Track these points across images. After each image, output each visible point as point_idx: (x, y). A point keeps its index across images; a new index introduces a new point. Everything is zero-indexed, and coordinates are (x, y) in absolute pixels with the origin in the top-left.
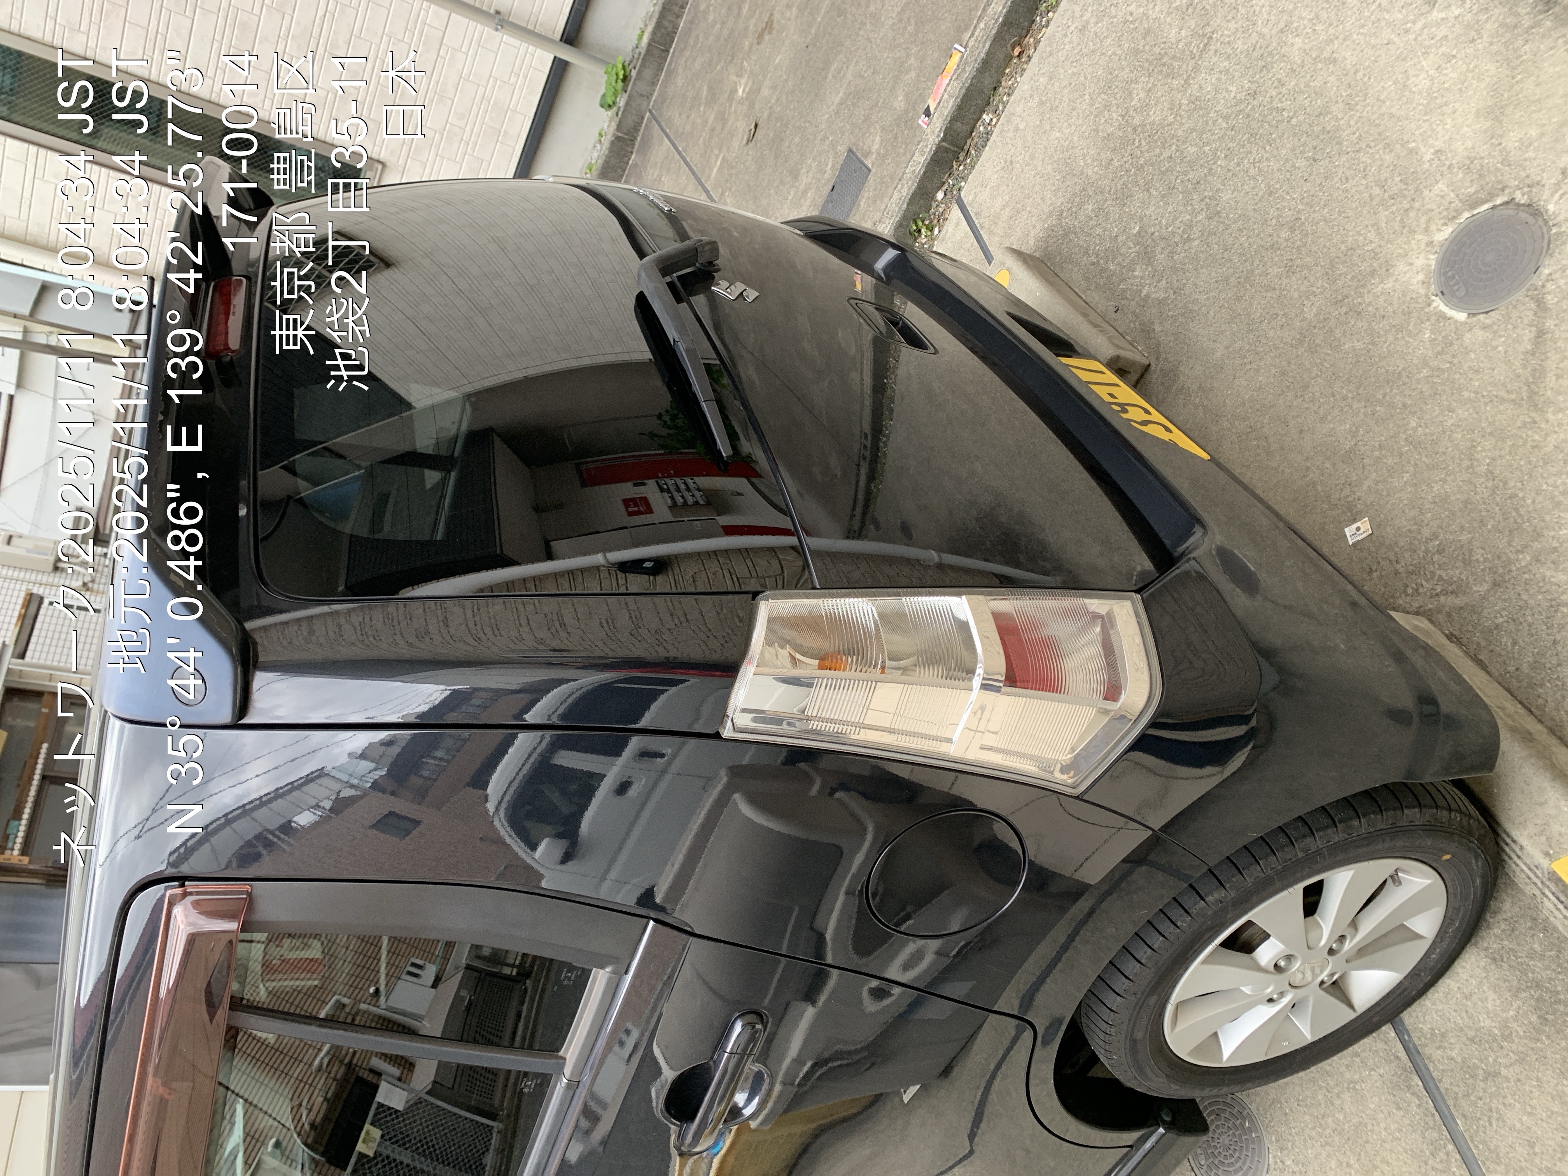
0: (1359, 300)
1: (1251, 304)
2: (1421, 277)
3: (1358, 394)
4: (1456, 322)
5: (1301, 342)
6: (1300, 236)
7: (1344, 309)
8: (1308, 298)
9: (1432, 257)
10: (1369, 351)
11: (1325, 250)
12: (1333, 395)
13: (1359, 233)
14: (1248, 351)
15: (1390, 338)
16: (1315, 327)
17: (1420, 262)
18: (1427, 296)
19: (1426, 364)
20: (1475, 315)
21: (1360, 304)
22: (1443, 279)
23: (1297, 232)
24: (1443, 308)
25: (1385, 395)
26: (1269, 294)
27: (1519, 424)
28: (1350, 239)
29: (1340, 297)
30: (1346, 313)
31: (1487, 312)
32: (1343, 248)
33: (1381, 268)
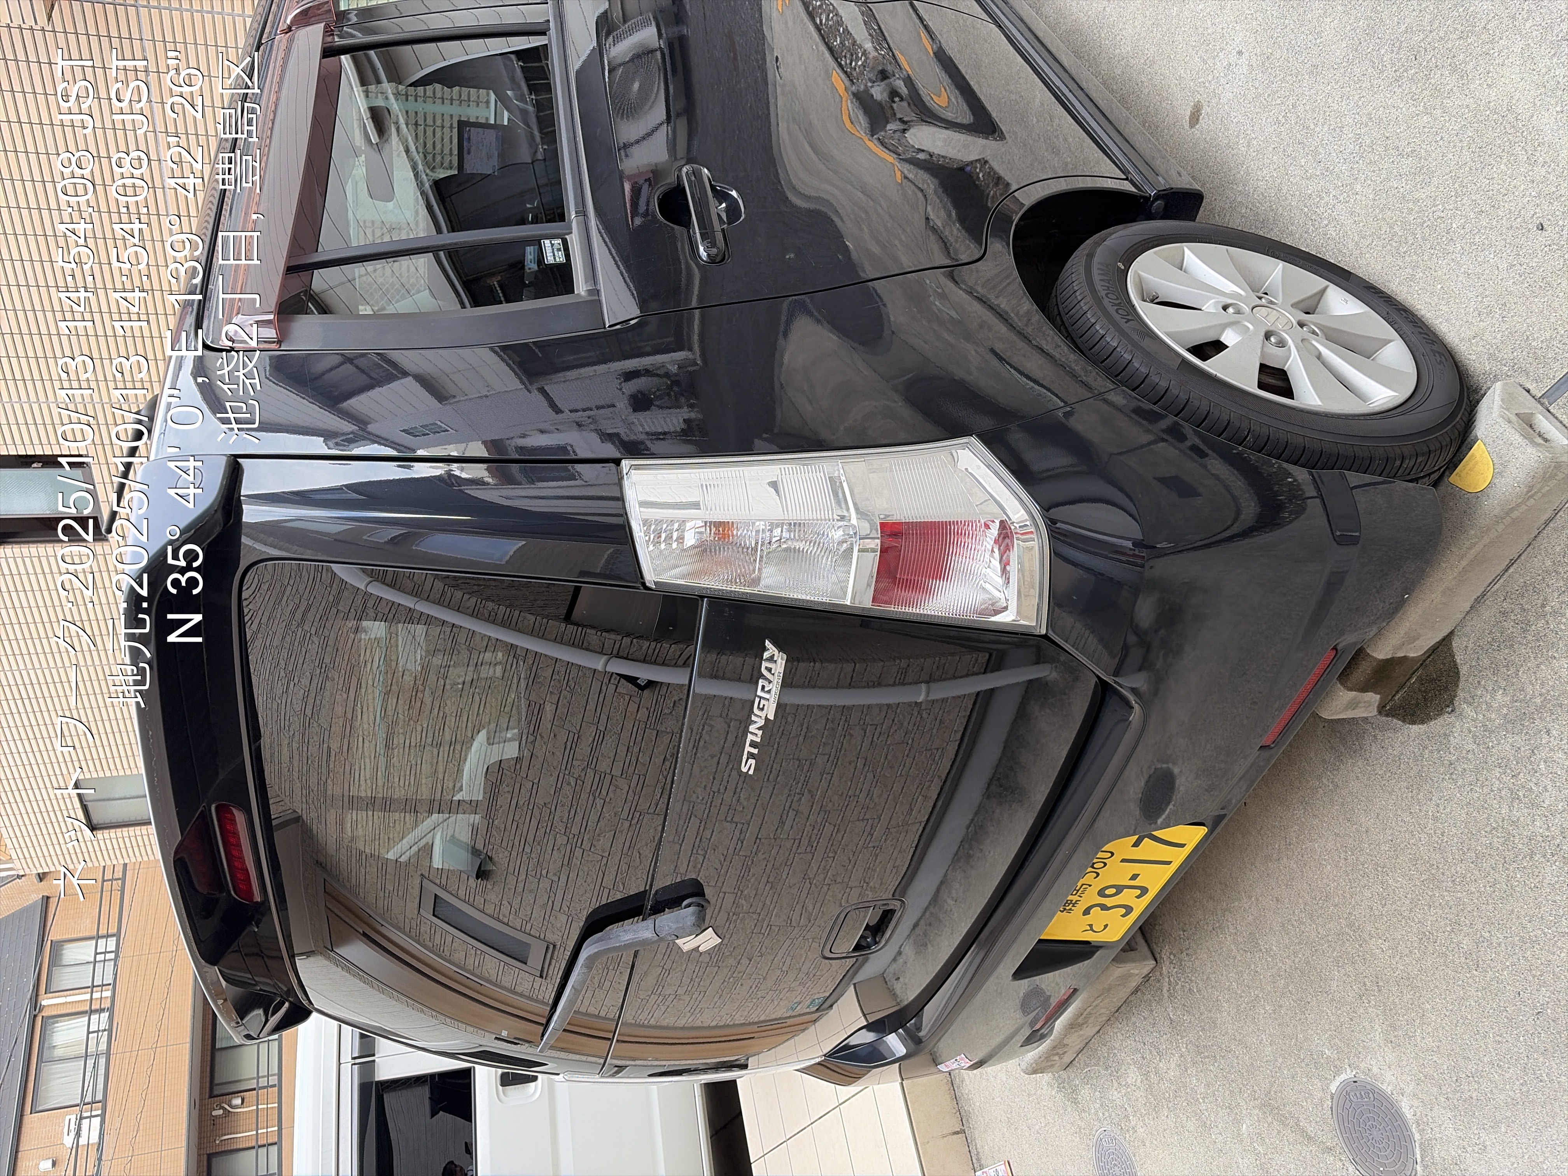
0: (1373, 1002)
1: (1403, 875)
2: (1375, 1070)
3: (1296, 968)
5: (1351, 925)
6: (1457, 961)
7: (1368, 984)
8: (1390, 948)
9: (1390, 1088)
10: (1327, 993)
11: (1432, 986)
12: (1300, 943)
13: (1436, 1030)
14: (1357, 859)
15: (1333, 1018)
16: (1361, 946)
17: (1388, 1076)
18: (1357, 1067)
19: (1306, 1039)
20: (1332, 1098)
21: (1369, 1002)
22: (1368, 1087)
23: (1463, 960)
24: (1343, 1077)
25: (1290, 992)
26: (1408, 902)
27: (1256, 1088)
28: (1433, 1018)
29: (1381, 984)
30: (1365, 984)
31: (1332, 1108)
32: (1428, 1006)
33: (1395, 1037)
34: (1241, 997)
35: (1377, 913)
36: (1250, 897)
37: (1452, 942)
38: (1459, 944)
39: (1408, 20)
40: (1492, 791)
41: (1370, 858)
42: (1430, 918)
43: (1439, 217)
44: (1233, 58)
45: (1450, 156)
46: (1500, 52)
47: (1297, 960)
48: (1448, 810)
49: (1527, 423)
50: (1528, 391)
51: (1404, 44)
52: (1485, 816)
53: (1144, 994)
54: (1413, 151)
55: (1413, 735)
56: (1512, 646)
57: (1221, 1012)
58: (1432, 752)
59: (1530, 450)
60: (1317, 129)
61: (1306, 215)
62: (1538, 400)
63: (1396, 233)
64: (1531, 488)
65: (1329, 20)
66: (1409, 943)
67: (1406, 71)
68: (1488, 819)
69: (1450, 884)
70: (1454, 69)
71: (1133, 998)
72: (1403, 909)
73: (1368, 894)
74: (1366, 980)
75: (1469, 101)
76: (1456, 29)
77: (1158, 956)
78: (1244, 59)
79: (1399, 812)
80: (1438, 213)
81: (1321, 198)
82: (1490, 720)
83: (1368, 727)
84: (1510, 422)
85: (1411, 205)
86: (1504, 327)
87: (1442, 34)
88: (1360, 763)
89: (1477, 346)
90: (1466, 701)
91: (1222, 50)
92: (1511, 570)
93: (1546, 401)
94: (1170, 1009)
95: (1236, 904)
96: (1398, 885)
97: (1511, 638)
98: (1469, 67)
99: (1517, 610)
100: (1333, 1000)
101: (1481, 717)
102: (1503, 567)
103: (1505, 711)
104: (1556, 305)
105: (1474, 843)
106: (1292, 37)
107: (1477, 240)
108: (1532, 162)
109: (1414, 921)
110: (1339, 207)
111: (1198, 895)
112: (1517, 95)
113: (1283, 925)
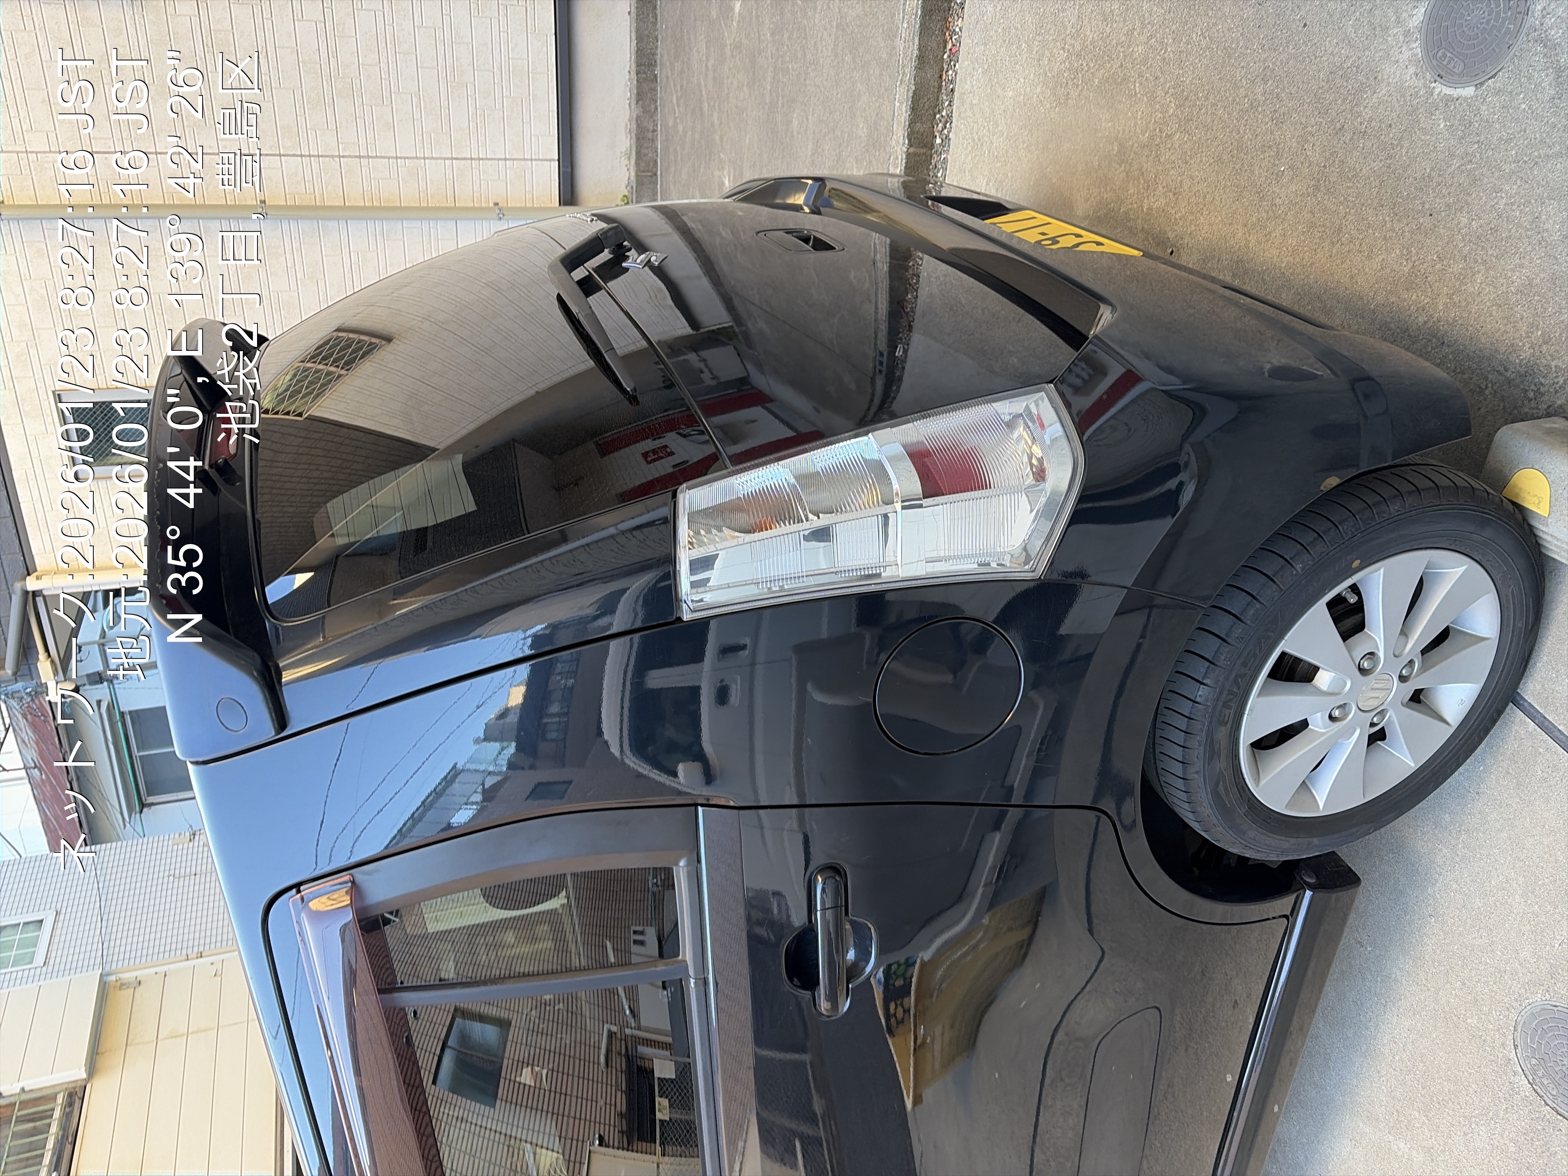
2: (1412, 70)
4: (1466, 99)
5: (1317, 188)
7: (1348, 137)
9: (1415, 45)
10: (1389, 167)
15: (1406, 144)
17: (1406, 54)
18: (1425, 86)
19: (1452, 155)
20: (1482, 84)
21: (1361, 123)
22: (1435, 62)
24: (1447, 91)
29: (1338, 126)
30: (1350, 140)
31: (1494, 75)
33: (1368, 79)
35: (1291, 173)
72: (1272, 154)
74: (1347, 141)
95: (1392, 326)
100: (1390, 157)
113: (1369, 257)
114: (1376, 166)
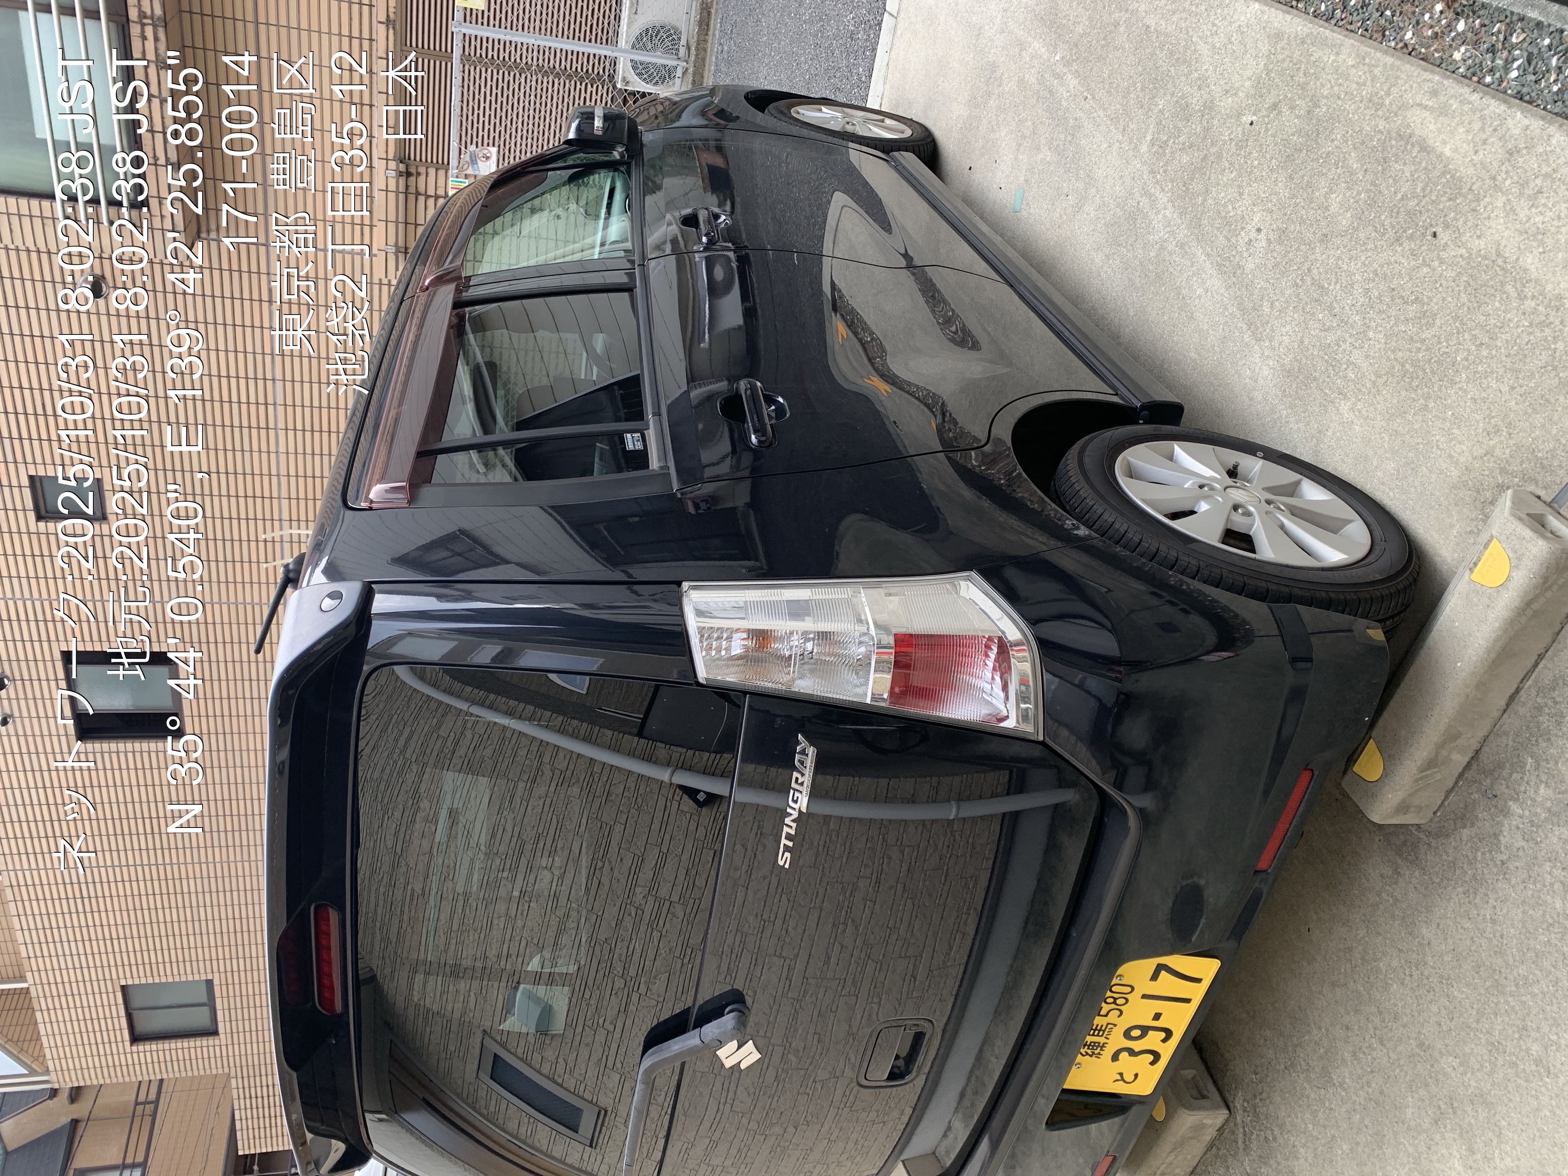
0: (1449, 1127)
1: (1467, 985)
3: (1370, 1099)
5: (1421, 1045)
6: (1528, 1070)
7: (1443, 1107)
8: (1461, 1064)
10: (1403, 1122)
11: (1506, 1101)
12: (1372, 1071)
13: (1514, 1148)
14: (1422, 974)
15: (1410, 1150)
16: (1432, 1066)
21: (1445, 1127)
23: (1534, 1068)
25: (1366, 1126)
26: (1474, 1013)
28: (1510, 1135)
29: (1455, 1104)
30: (1439, 1108)
32: (1504, 1123)
34: (1318, 1139)
35: (1445, 1028)
36: (1320, 1028)
37: (1521, 1050)
38: (1528, 1050)
39: (1403, 190)
40: (1544, 886)
41: (1434, 971)
42: (1498, 1027)
43: (1444, 353)
44: (1253, 235)
45: (1450, 299)
46: (1485, 208)
47: (1370, 1090)
48: (1505, 911)
49: (1538, 523)
50: (1539, 497)
51: (1402, 210)
52: (1541, 912)
53: (1219, 1149)
54: (1417, 299)
55: (1465, 838)
56: (1549, 739)
57: (1298, 1159)
58: (1483, 854)
59: (1541, 543)
60: (1331, 288)
61: (1327, 362)
62: (1549, 505)
63: (1407, 371)
64: (1545, 579)
65: (1333, 196)
66: (1479, 1058)
67: (1405, 231)
68: (1544, 915)
69: (1513, 988)
70: (1447, 226)
71: (1208, 1156)
72: (1471, 1020)
73: (1435, 1009)
74: (1441, 1103)
75: (1463, 251)
76: (1445, 193)
77: (1231, 1105)
78: (1262, 235)
79: (1458, 919)
80: (1443, 350)
81: (1339, 345)
82: (1536, 814)
83: (1422, 835)
84: (1520, 519)
85: (1418, 345)
86: (1512, 442)
87: (1434, 198)
88: (1417, 873)
89: (1489, 462)
90: (1512, 798)
91: (1243, 229)
92: (1540, 666)
93: (1555, 505)
94: (1246, 1163)
95: (1307, 1037)
96: (1464, 996)
97: (1548, 732)
98: (1460, 223)
99: (1550, 703)
100: (1409, 1129)
101: (1527, 813)
102: (1533, 662)
103: (1549, 804)
104: (1556, 418)
105: (1532, 943)
106: (1304, 212)
107: (1480, 368)
108: (1522, 298)
109: (1482, 1032)
110: (1356, 352)
111: (1268, 1033)
112: (1503, 242)
113: (1354, 1054)
114: (1409, 1111)
